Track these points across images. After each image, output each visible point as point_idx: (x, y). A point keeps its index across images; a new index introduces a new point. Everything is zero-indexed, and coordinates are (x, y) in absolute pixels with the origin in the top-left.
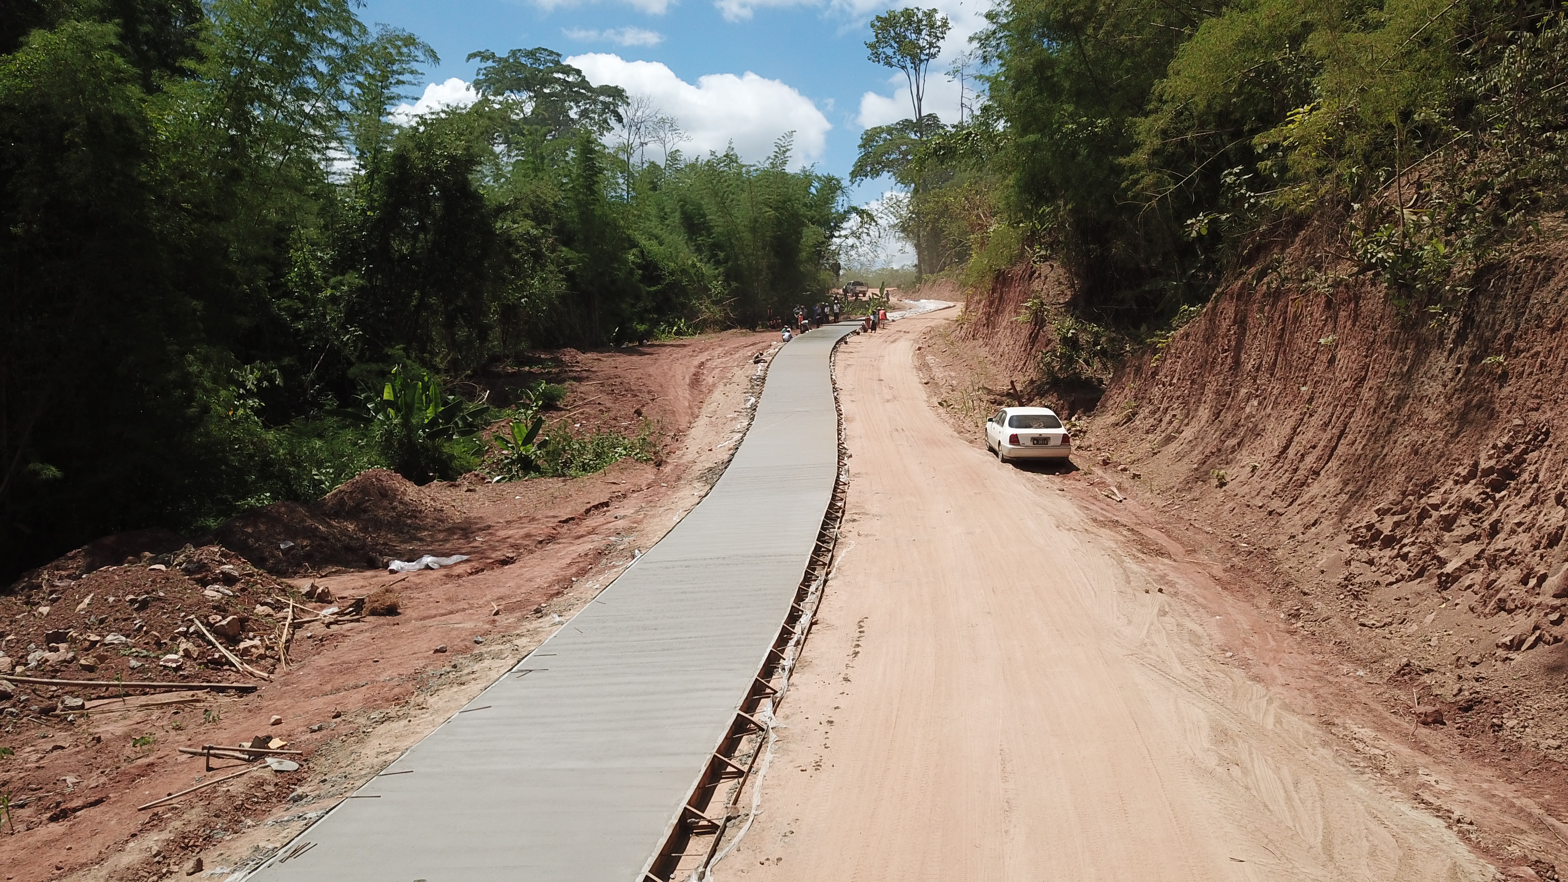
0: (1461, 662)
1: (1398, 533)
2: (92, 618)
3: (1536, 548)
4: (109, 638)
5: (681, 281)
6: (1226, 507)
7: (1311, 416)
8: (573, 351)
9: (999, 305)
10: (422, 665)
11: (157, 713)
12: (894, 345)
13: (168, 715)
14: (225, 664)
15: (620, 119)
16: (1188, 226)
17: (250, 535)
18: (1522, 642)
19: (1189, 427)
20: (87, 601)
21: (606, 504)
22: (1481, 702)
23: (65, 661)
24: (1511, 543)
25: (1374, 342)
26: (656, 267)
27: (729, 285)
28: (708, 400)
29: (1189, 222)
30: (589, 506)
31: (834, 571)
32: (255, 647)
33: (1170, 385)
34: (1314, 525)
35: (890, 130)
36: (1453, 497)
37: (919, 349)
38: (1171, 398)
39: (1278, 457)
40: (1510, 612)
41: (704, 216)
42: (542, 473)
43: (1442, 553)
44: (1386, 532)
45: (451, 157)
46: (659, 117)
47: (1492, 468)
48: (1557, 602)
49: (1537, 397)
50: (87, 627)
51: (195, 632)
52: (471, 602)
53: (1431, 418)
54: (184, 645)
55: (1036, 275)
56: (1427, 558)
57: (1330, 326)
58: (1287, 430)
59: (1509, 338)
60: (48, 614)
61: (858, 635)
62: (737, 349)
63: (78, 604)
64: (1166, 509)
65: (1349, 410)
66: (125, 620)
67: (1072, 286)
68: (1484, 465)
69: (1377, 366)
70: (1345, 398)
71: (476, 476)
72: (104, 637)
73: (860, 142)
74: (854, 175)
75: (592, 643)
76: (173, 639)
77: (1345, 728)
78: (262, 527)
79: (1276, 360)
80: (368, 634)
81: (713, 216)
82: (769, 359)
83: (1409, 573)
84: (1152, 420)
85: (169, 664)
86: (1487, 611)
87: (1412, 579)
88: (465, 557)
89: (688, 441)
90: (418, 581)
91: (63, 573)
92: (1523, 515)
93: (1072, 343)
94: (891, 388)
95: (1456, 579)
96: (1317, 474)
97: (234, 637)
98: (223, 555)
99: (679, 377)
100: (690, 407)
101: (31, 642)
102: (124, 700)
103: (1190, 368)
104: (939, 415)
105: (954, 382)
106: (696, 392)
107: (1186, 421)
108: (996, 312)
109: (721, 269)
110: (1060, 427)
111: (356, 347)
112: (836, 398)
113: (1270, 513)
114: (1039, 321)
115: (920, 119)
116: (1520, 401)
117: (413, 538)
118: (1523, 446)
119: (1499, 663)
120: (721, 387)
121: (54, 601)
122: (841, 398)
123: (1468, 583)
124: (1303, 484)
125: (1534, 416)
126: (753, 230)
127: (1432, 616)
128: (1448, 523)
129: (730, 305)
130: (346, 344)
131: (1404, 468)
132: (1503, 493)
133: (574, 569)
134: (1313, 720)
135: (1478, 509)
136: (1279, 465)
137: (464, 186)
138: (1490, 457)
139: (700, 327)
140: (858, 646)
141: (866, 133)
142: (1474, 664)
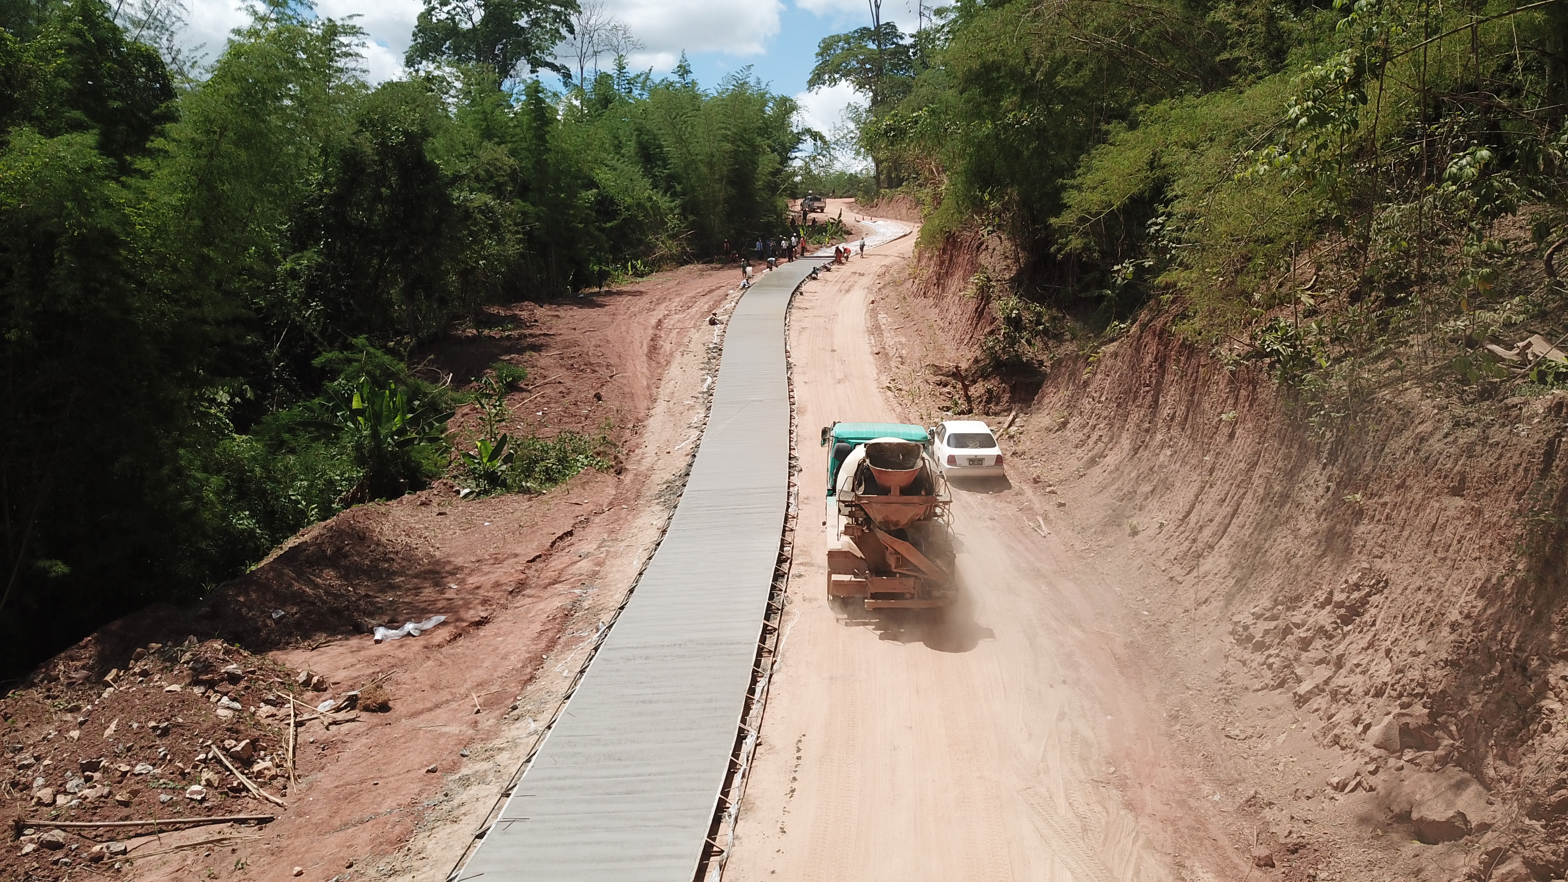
0: (1298, 794)
1: (1268, 640)
2: (121, 746)
3: (1367, 694)
4: (138, 769)
5: (636, 217)
6: (1135, 563)
7: (1211, 487)
8: (530, 305)
9: (949, 266)
10: (416, 791)
11: (191, 854)
12: (849, 295)
13: (201, 857)
14: (243, 790)
15: (572, 31)
16: (1115, 272)
17: (243, 604)
18: (1345, 786)
19: (1113, 452)
20: (113, 726)
21: (570, 533)
22: (1304, 846)
23: (102, 796)
24: (1350, 680)
25: (1266, 430)
26: (612, 202)
27: (686, 218)
28: (666, 377)
29: (1116, 268)
30: (554, 538)
31: (778, 660)
32: (268, 769)
33: (1099, 402)
34: (1205, 602)
35: (847, 39)
36: (1311, 621)
37: (873, 302)
38: (1099, 416)
39: (1182, 520)
40: (1343, 748)
41: (660, 146)
42: (508, 488)
43: (1299, 671)
44: (1258, 638)
45: (406, 133)
46: (612, 24)
47: (1343, 602)
48: (1376, 752)
49: (1381, 546)
50: (117, 756)
51: (214, 757)
52: (454, 691)
53: (1303, 529)
54: (207, 775)
55: (984, 247)
56: (1287, 671)
57: (1230, 401)
58: (1191, 496)
59: (1368, 478)
60: (79, 739)
61: (795, 762)
62: (694, 299)
63: (105, 728)
64: (1084, 554)
65: (1242, 491)
66: (150, 748)
67: (1017, 260)
68: (1338, 597)
69: (1267, 455)
70: (1239, 478)
71: (445, 484)
72: (133, 766)
73: (818, 50)
74: (812, 83)
75: (565, 778)
76: (195, 767)
77: (1193, 873)
78: (254, 596)
79: (1187, 416)
80: (364, 740)
81: (669, 147)
82: (724, 318)
83: (1272, 683)
84: (1081, 435)
85: (195, 797)
86: (1325, 742)
87: (1274, 688)
88: (442, 618)
89: (647, 436)
90: (402, 656)
91: (78, 664)
92: (1361, 657)
93: (1015, 323)
94: (843, 362)
95: (1307, 701)
96: (1212, 547)
97: (248, 759)
98: (227, 652)
99: (637, 343)
100: (648, 387)
101: (67, 770)
102: (159, 838)
103: (1117, 390)
104: (887, 399)
105: (904, 352)
106: (653, 364)
107: (1110, 446)
108: (947, 273)
109: (678, 202)
110: (994, 446)
111: (318, 321)
112: (789, 378)
113: (1171, 579)
114: (984, 295)
115: (878, 27)
116: (1368, 547)
117: (393, 587)
118: (1367, 590)
119: (1327, 800)
120: (678, 355)
121: (82, 724)
122: (796, 379)
123: (1315, 706)
124: (1200, 556)
125: (1378, 563)
126: (711, 165)
127: (1283, 737)
128: (1305, 644)
129: (686, 239)
130: (308, 320)
131: (1279, 573)
132: (1350, 627)
133: (543, 645)
134: (1169, 859)
135: (1330, 637)
136: (1182, 529)
137: (419, 156)
138: (1342, 591)
139: (656, 265)
140: (795, 779)
141: (824, 41)
142: (1308, 798)
